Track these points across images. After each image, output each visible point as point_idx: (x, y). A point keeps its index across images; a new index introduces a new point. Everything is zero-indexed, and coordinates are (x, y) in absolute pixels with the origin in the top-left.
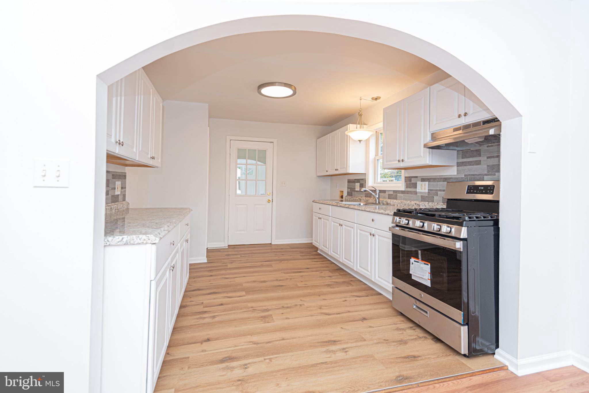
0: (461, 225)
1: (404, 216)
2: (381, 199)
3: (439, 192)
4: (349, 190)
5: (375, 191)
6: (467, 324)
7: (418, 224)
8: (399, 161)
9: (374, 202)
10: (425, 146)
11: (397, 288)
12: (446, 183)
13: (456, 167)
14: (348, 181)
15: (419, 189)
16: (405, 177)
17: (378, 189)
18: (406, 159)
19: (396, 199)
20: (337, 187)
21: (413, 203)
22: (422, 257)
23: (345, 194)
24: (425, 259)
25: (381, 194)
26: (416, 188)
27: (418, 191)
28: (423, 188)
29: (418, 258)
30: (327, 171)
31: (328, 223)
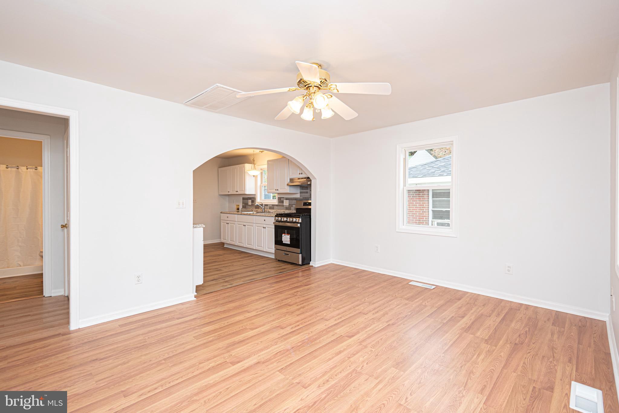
0: (299, 218)
1: (279, 216)
2: (265, 210)
3: (293, 205)
4: (244, 204)
5: (262, 205)
6: (301, 253)
7: (285, 219)
8: (276, 190)
9: (262, 211)
10: (288, 185)
11: (277, 249)
12: (296, 201)
13: (299, 194)
14: (243, 199)
15: (285, 204)
16: (278, 197)
17: (264, 204)
18: (279, 189)
19: (274, 209)
20: (234, 203)
21: (282, 211)
22: (287, 233)
23: (241, 207)
24: (288, 233)
25: (266, 207)
26: (283, 203)
27: (284, 205)
28: (286, 203)
29: (285, 234)
30: (229, 192)
31: (234, 226)
